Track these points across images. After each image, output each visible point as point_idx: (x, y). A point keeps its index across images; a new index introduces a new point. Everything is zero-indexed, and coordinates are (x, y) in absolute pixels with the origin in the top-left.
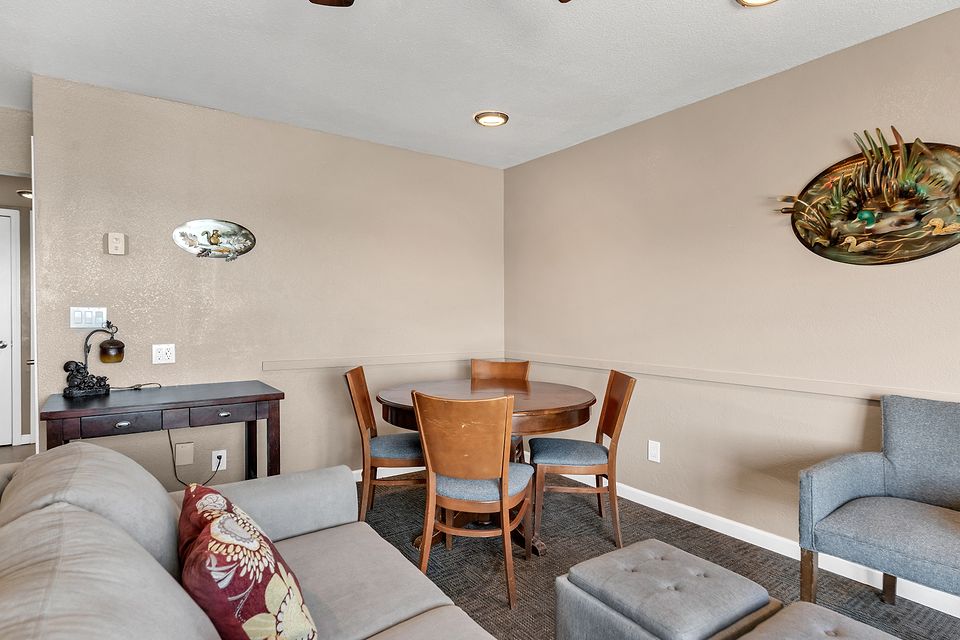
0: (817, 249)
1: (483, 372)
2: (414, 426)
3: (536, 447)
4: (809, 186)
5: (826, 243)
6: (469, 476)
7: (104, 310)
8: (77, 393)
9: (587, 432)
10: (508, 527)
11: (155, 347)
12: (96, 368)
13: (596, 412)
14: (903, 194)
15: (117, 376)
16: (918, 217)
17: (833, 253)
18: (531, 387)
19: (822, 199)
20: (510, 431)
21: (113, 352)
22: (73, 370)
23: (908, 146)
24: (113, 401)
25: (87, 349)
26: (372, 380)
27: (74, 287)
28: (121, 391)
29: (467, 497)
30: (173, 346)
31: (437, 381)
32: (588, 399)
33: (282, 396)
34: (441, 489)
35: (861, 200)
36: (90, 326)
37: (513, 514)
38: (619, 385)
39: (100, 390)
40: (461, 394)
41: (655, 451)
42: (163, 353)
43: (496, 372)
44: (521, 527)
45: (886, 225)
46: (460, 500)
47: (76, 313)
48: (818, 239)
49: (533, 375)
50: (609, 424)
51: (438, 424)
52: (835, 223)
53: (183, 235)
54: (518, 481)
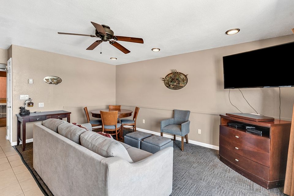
0: (167, 87)
1: (111, 107)
2: (100, 117)
3: (122, 121)
4: (166, 77)
5: (168, 86)
6: (110, 125)
7: (28, 96)
8: (23, 113)
9: (131, 118)
10: (117, 133)
11: (39, 103)
12: (27, 108)
13: (133, 114)
14: (177, 79)
15: (31, 110)
16: (179, 83)
17: (169, 87)
18: (121, 110)
19: (168, 79)
20: (117, 117)
21: (31, 105)
22: (22, 109)
23: (178, 72)
24: (31, 115)
25: (25, 104)
26: (89, 110)
27: (21, 91)
28: (32, 113)
29: (110, 128)
30: (43, 103)
31: (103, 109)
32: (131, 112)
33: (71, 113)
34: (105, 127)
35: (172, 79)
36: (26, 99)
37: (118, 131)
38: (137, 109)
39: (28, 113)
40: (107, 111)
41: (144, 121)
42: (41, 105)
43: (114, 108)
44: (119, 133)
45: (175, 84)
46: (109, 129)
47: (22, 96)
48: (167, 85)
49: (121, 108)
50: (135, 117)
51: (105, 116)
52: (169, 83)
53: (46, 79)
54: (119, 126)
